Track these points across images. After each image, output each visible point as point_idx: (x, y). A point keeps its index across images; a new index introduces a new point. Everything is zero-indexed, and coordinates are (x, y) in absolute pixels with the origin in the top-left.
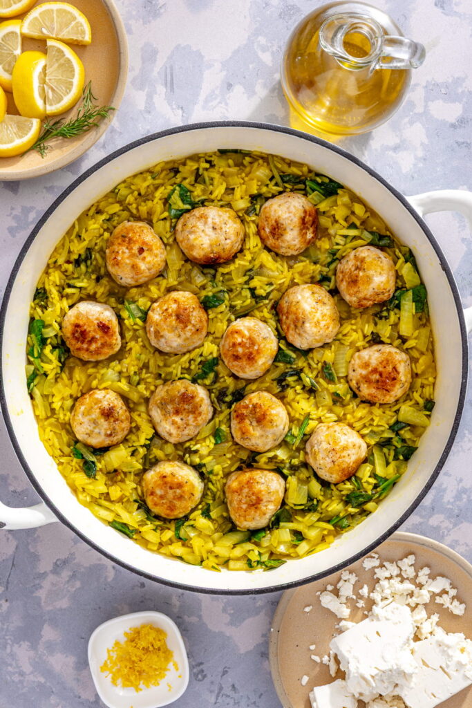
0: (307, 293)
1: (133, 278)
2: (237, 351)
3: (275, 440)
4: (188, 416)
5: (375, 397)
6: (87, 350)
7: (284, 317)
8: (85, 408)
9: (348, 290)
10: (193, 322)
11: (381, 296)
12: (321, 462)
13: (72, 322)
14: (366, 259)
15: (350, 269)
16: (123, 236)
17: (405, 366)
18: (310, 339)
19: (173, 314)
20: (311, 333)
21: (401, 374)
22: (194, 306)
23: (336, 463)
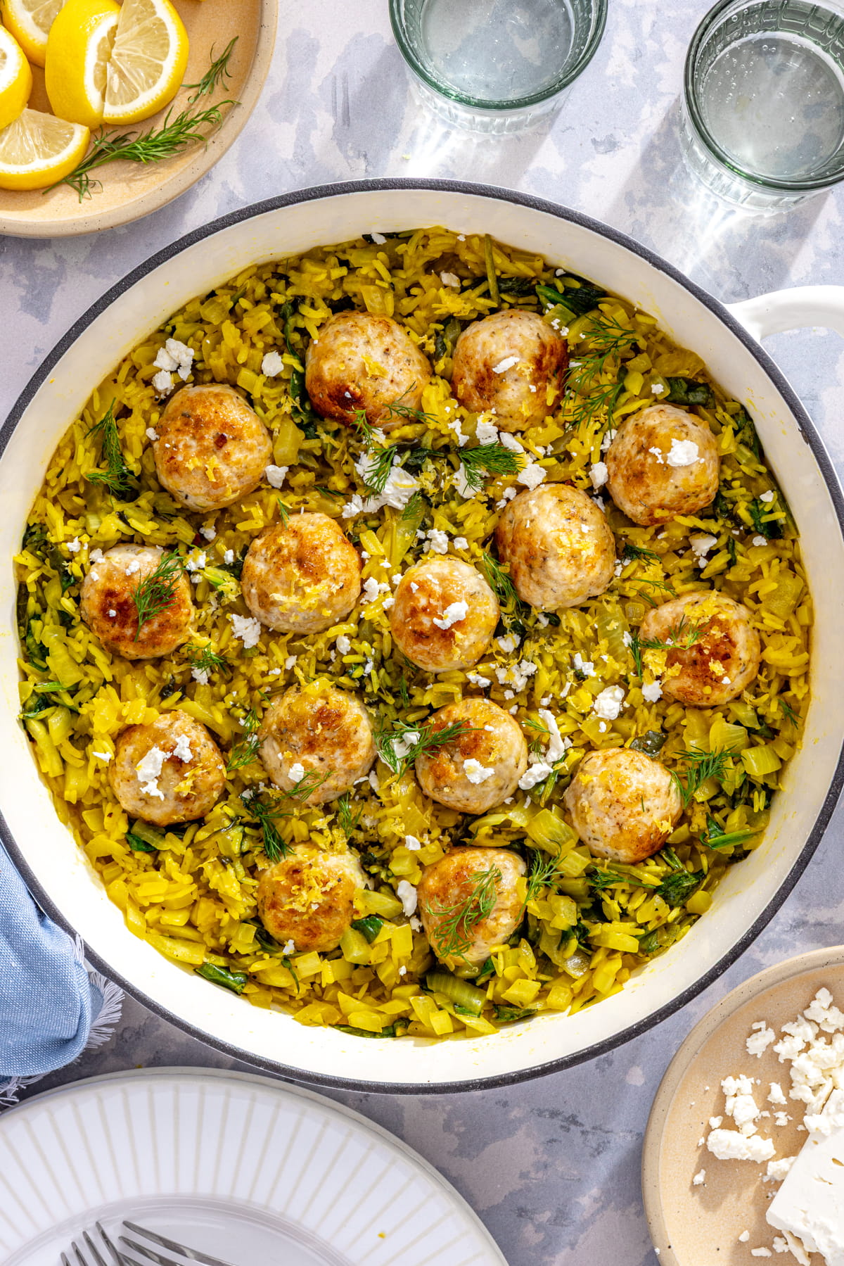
0: (549, 503)
1: (208, 494)
2: (421, 623)
3: (501, 789)
4: (333, 753)
5: (692, 694)
6: (133, 638)
7: (508, 551)
8: (135, 750)
9: (627, 492)
10: (331, 573)
11: (692, 500)
12: (596, 826)
13: (99, 587)
14: (657, 431)
15: (628, 452)
16: (184, 415)
17: (747, 631)
18: (561, 590)
19: (292, 560)
20: (560, 578)
21: (739, 646)
22: (332, 541)
23: (625, 828)
